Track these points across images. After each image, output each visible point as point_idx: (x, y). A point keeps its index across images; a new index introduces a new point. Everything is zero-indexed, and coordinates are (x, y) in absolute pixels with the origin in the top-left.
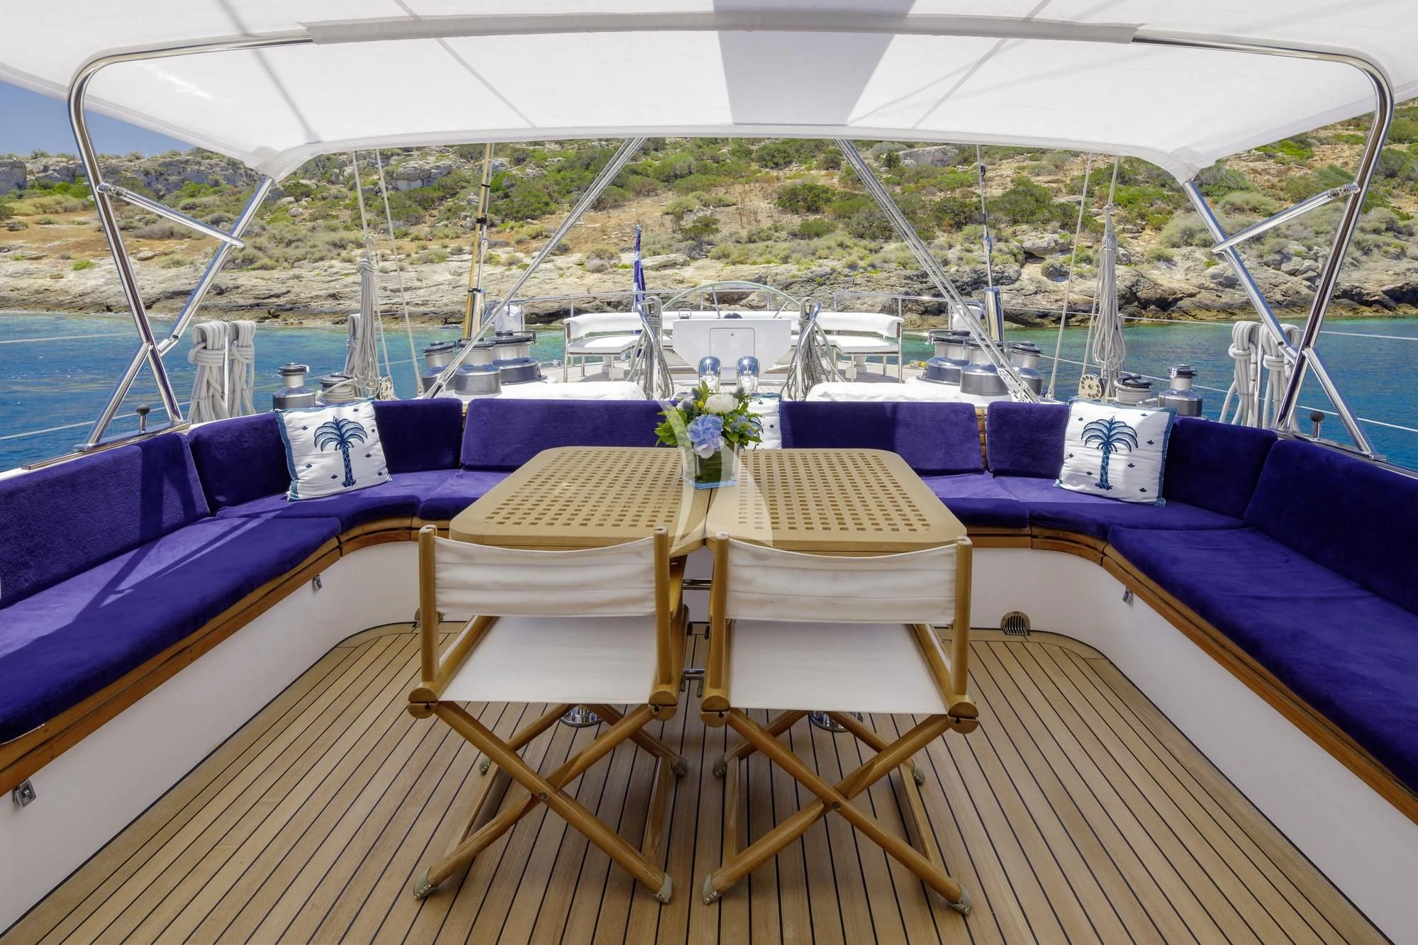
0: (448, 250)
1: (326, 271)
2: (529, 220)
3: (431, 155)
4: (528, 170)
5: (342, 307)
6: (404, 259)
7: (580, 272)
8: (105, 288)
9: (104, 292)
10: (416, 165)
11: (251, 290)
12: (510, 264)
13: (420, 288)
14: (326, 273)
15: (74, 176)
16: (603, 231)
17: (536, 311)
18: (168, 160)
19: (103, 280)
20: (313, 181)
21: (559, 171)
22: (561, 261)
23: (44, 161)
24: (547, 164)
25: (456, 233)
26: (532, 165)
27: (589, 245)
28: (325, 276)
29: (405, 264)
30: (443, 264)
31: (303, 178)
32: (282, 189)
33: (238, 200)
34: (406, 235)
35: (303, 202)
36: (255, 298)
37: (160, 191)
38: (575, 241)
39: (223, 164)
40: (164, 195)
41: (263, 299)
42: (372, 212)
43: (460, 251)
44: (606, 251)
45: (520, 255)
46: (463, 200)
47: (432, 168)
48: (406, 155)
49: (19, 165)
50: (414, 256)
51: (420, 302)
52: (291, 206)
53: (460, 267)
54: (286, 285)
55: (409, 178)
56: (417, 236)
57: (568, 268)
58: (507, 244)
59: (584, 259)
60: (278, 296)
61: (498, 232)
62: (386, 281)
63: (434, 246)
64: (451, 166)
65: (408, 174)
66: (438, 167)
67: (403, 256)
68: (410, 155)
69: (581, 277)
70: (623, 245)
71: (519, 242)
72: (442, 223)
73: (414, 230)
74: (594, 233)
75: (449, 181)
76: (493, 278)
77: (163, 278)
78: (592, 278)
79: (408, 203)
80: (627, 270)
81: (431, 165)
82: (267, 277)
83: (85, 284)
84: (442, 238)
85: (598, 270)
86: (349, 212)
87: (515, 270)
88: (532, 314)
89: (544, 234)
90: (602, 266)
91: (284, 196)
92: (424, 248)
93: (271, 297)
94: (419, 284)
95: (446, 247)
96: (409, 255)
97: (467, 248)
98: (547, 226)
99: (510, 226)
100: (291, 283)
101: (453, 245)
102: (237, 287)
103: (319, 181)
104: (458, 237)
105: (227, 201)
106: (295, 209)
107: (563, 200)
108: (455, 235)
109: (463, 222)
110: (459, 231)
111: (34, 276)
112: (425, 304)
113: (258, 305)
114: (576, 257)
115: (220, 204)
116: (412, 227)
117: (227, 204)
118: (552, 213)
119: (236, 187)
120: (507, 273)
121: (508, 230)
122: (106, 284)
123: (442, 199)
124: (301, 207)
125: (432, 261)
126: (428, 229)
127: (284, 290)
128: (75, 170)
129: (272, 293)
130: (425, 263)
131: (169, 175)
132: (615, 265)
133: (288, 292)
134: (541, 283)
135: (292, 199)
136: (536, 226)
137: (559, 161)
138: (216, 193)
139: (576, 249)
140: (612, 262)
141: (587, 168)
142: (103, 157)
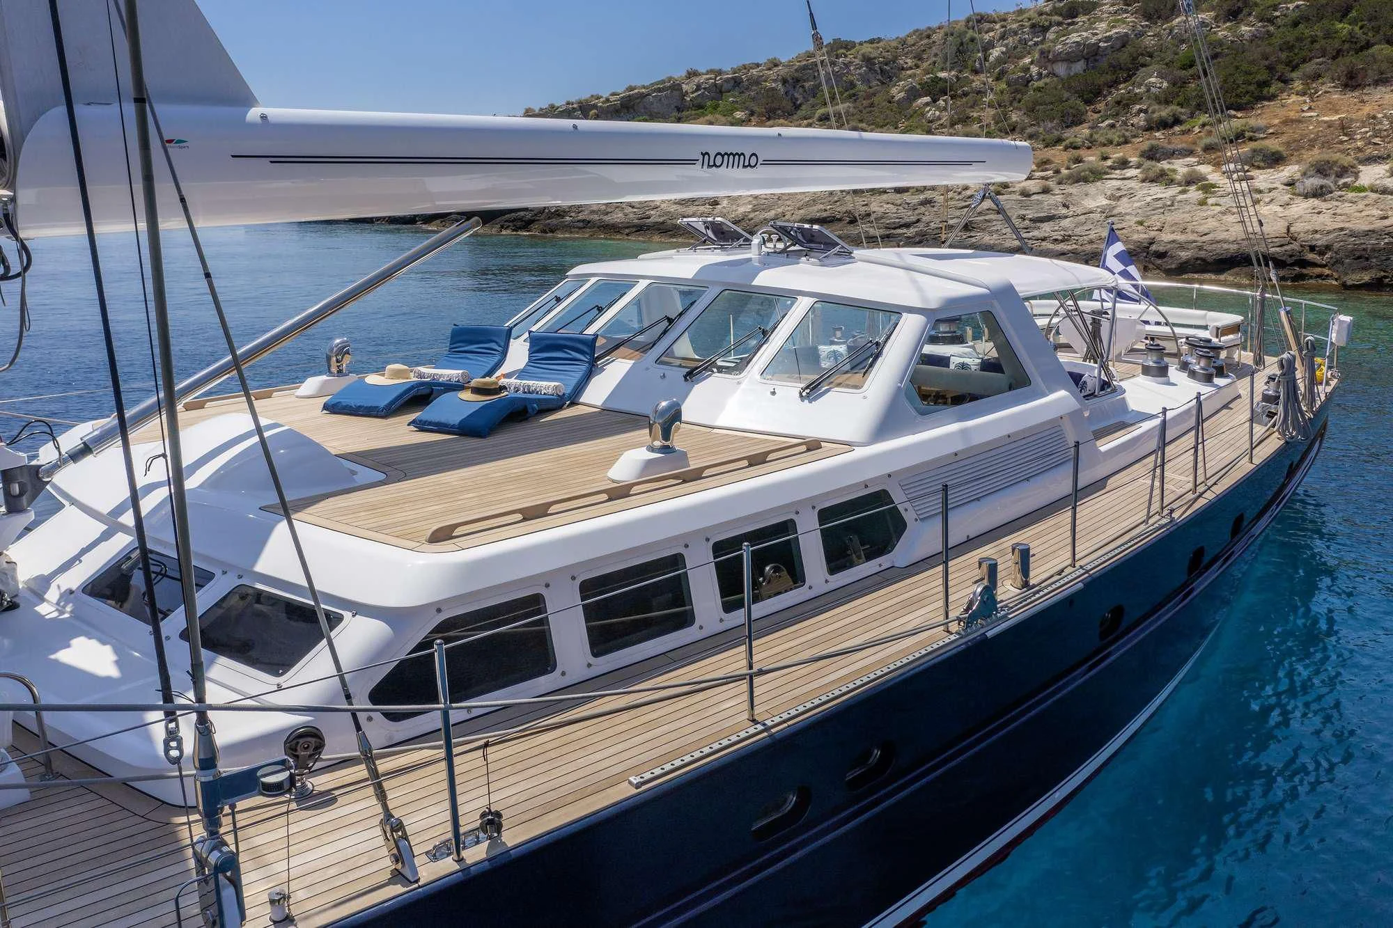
0: (1109, 163)
1: (960, 193)
2: (1233, 112)
3: (1102, 20)
4: (1244, 28)
5: (973, 240)
6: (1052, 177)
7: (1287, 197)
8: (751, 215)
9: (752, 219)
10: (1078, 39)
11: (882, 218)
12: (1189, 183)
13: (1066, 217)
14: (960, 197)
15: (721, 92)
16: (1343, 128)
17: (1202, 254)
18: (805, 63)
19: (751, 206)
20: (953, 73)
21: (1296, 24)
22: (1263, 178)
23: (696, 80)
24: (1277, 14)
25: (1124, 136)
26: (1251, 19)
27: (1316, 151)
28: (959, 200)
29: (1051, 184)
30: (1099, 184)
31: (942, 70)
32: (918, 87)
33: (872, 105)
34: (1059, 141)
35: (941, 103)
36: (886, 228)
37: (797, 99)
38: (1293, 146)
39: (857, 61)
40: (800, 105)
41: (895, 228)
42: (1020, 109)
43: (1124, 164)
44: (1336, 162)
45: (1204, 169)
46: (1140, 85)
47: (1100, 41)
48: (1069, 24)
49: (676, 87)
50: (1064, 172)
51: (1060, 238)
52: (928, 109)
53: (1119, 189)
54: (917, 212)
55: (1069, 58)
56: (1071, 143)
57: (1270, 190)
58: (1191, 153)
59: (1297, 176)
60: (907, 226)
61: (1183, 133)
62: (1026, 207)
63: (1091, 158)
64: (1126, 35)
65: (1068, 53)
66: (1108, 39)
67: (1050, 173)
68: (1073, 23)
69: (1286, 205)
70: (1370, 151)
71: (1208, 149)
72: (1107, 122)
73: (1069, 134)
74: (1328, 131)
75: (1124, 57)
76: (1160, 204)
77: (801, 203)
78: (1301, 207)
79: (1066, 95)
80: (1363, 194)
81: (1100, 37)
82: (899, 202)
83: (736, 211)
84: (1105, 145)
85: (1319, 193)
86: (992, 112)
87: (1194, 194)
88: (1197, 259)
89: (1247, 134)
90: (1322, 187)
91: (920, 96)
92: (1078, 160)
93: (901, 227)
94: (1064, 211)
95: (1105, 158)
96: (1057, 172)
97: (1134, 160)
98: (1253, 122)
99: (1201, 122)
100: (922, 209)
101: (1117, 154)
102: (869, 215)
103: (960, 72)
104: (1126, 142)
105: (861, 107)
106: (931, 113)
107: (1294, 75)
108: (1122, 140)
109: (1135, 120)
110: (1127, 134)
111: (696, 203)
112: (1065, 239)
113: (888, 236)
114: (1290, 171)
115: (855, 111)
116: (1068, 130)
117: (861, 112)
118: (1272, 98)
119: (870, 87)
120: (1181, 197)
121: (1197, 129)
122: (754, 211)
123: (1114, 84)
124: (938, 108)
125: (1086, 180)
126: (1087, 132)
127: (914, 219)
128: (722, 86)
129: (903, 222)
130: (1077, 181)
131: (805, 81)
132: (1346, 186)
133: (918, 221)
134: (1224, 213)
135: (927, 99)
136: (1238, 121)
137: (1297, 7)
138: (850, 96)
139: (1294, 159)
140: (1341, 182)
141: (1344, 15)
142: (745, 69)
